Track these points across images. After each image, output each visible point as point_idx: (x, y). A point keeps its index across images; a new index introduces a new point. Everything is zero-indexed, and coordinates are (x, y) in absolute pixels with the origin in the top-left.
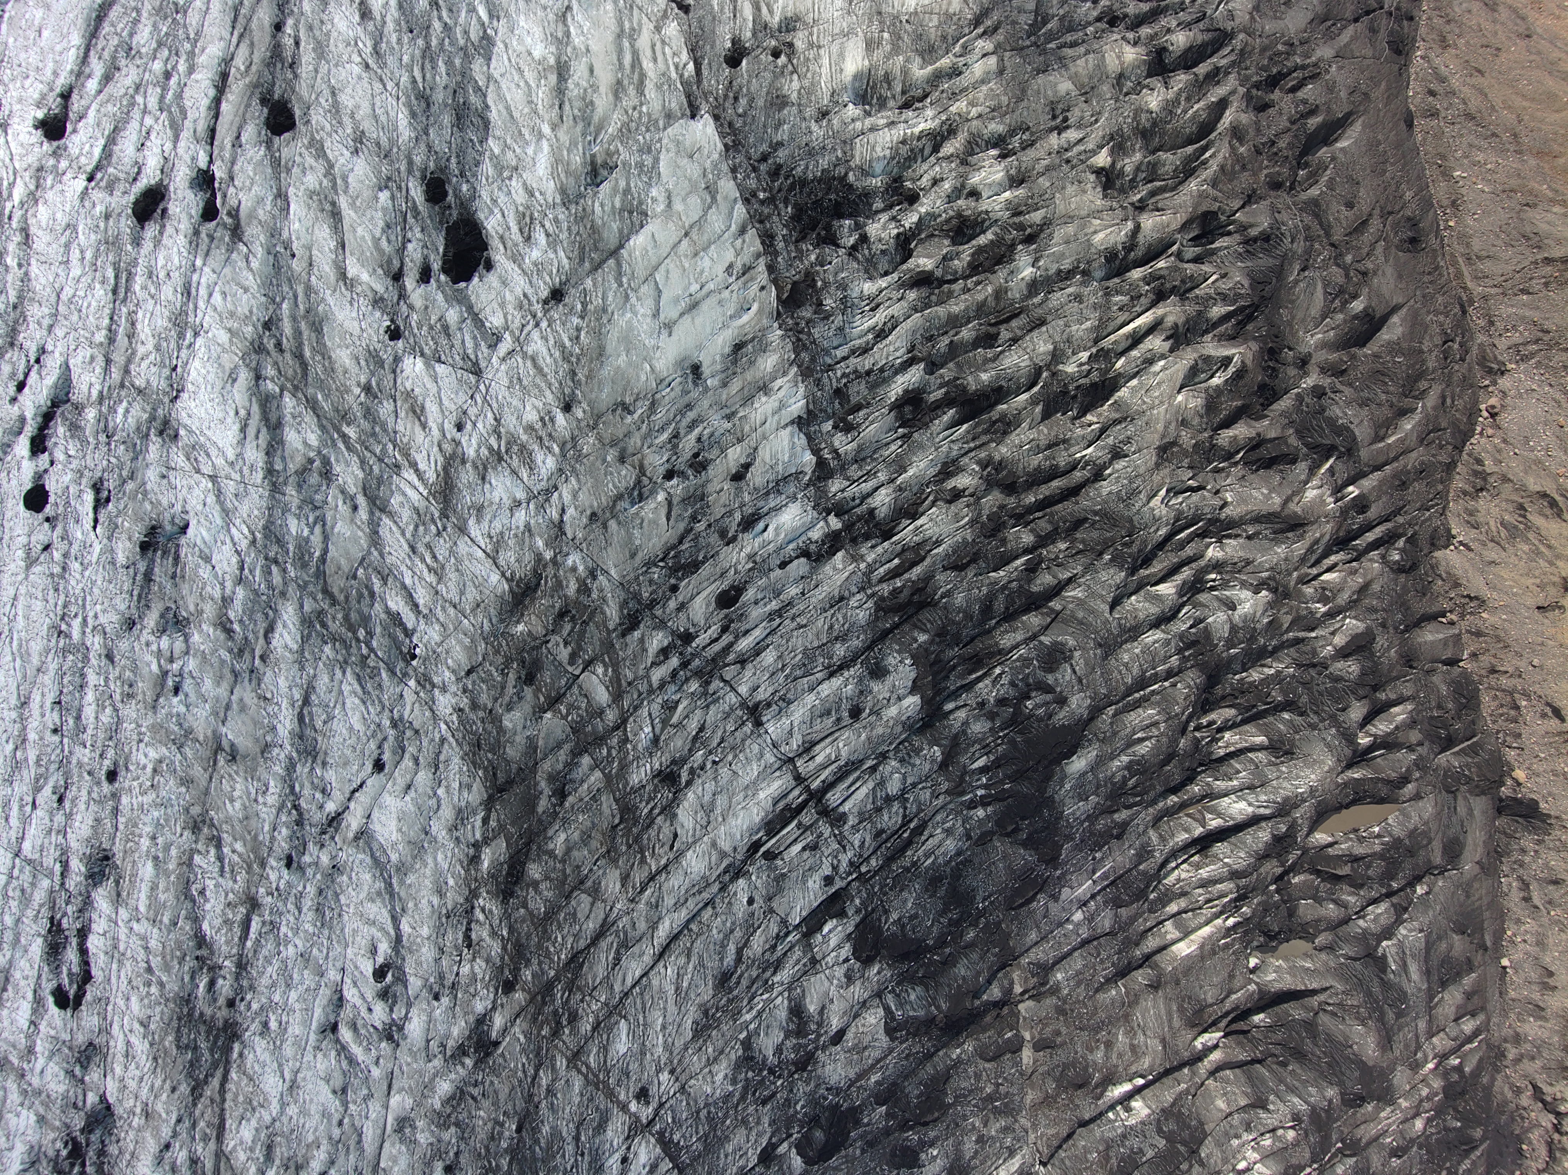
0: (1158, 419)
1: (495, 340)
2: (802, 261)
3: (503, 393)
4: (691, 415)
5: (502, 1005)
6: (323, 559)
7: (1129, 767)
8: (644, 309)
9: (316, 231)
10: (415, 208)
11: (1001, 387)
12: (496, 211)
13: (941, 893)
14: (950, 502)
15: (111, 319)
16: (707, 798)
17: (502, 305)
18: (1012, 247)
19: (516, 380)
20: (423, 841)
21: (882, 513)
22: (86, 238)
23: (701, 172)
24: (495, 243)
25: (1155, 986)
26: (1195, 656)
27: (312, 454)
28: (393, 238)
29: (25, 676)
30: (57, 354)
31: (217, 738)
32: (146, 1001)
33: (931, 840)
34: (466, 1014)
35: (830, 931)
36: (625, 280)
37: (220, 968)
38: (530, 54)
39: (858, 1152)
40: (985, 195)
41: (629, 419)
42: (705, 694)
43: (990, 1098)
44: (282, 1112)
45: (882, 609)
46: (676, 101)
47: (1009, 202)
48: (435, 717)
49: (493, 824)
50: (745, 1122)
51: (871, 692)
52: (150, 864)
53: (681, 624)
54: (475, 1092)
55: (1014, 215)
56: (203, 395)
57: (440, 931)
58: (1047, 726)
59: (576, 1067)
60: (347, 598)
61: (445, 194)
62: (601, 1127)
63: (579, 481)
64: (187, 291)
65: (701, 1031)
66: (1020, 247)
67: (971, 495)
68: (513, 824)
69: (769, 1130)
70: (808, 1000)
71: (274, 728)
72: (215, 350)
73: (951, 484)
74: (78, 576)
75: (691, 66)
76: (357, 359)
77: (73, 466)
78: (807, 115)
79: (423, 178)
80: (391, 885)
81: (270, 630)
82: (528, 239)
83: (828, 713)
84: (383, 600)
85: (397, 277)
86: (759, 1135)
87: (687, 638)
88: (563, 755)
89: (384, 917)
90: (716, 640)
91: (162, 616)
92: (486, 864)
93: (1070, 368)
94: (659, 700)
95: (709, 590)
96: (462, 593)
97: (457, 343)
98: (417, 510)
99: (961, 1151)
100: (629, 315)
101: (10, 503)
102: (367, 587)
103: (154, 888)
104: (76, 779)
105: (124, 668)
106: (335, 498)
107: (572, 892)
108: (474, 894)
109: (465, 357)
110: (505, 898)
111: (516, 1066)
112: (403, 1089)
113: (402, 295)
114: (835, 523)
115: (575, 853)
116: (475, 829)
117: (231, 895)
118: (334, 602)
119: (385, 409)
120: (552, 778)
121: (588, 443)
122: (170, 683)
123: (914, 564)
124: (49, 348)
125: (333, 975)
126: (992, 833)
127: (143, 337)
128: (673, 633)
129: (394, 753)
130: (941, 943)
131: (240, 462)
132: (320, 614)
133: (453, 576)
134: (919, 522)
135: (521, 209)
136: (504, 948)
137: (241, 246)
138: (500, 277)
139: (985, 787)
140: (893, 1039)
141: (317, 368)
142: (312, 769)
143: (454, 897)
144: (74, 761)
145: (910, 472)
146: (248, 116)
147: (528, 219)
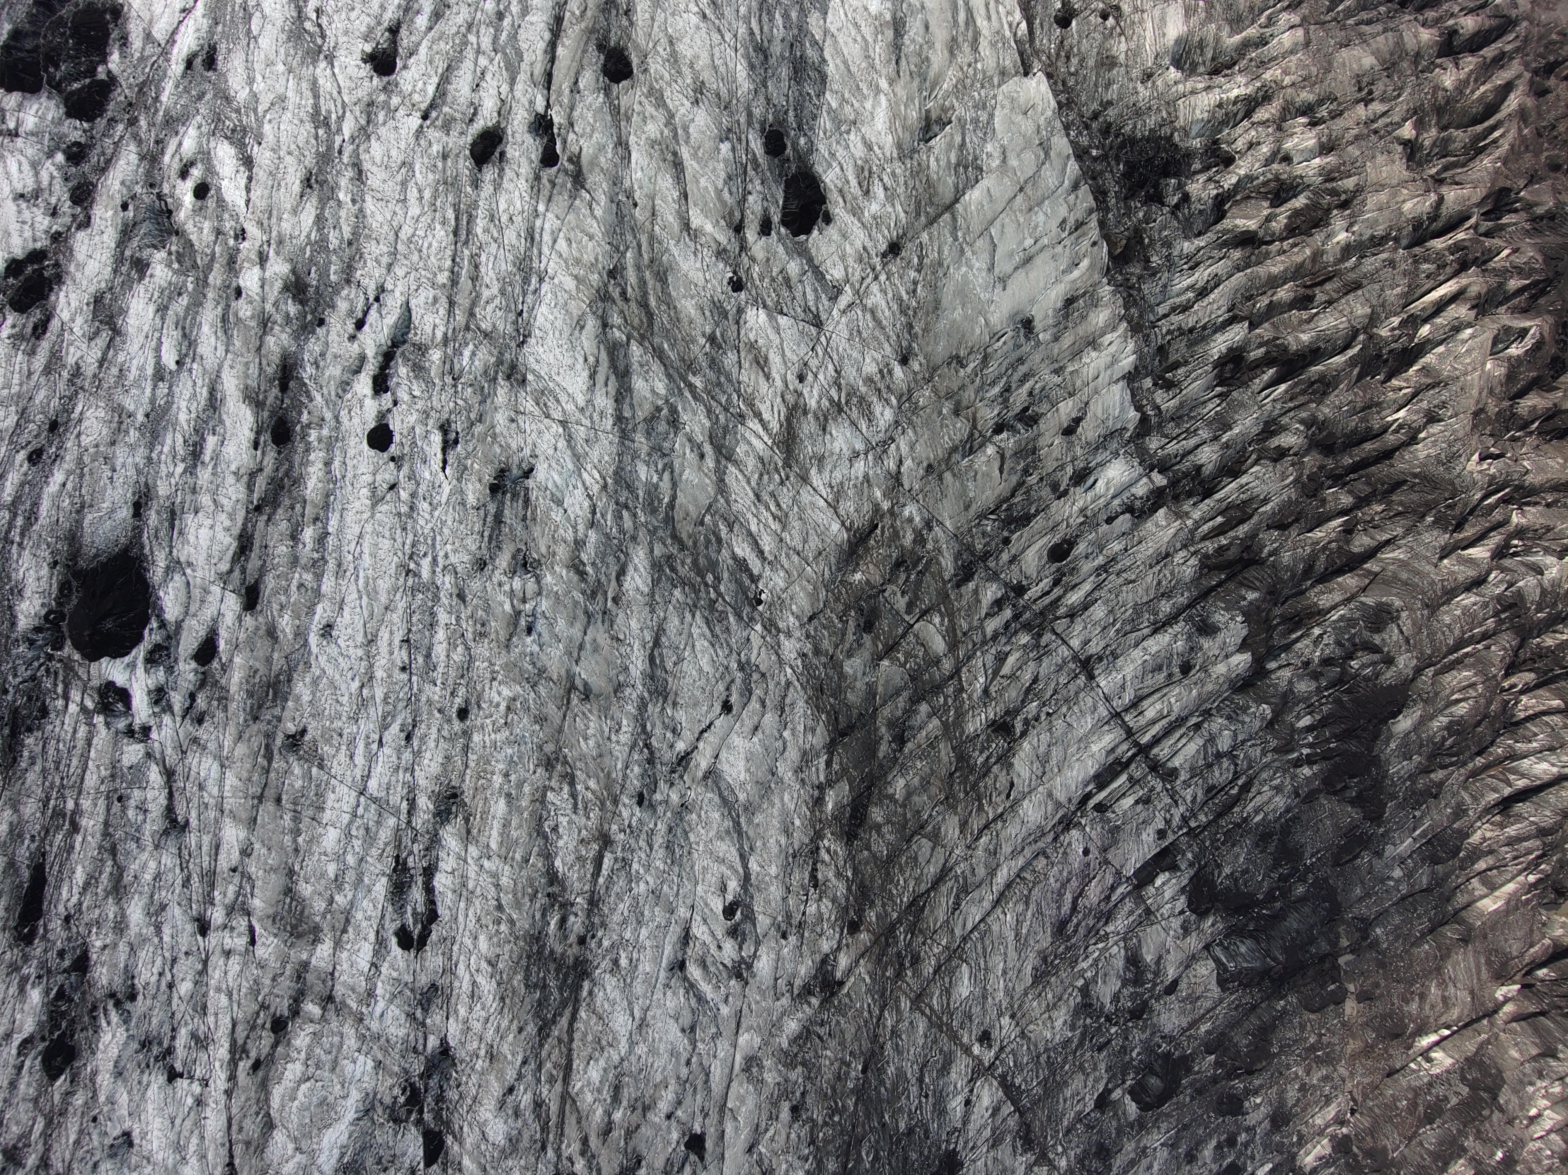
0: (1472, 385)
1: (835, 292)
2: (1130, 218)
3: (843, 345)
4: (1023, 369)
5: (847, 945)
6: (671, 505)
7: (1449, 727)
8: (979, 263)
9: (659, 181)
10: (755, 161)
11: (1319, 348)
12: (834, 164)
13: (1271, 849)
14: (1275, 461)
15: (453, 260)
16: (1042, 749)
17: (843, 258)
18: (1328, 211)
19: (855, 332)
20: (769, 781)
21: (1207, 470)
22: (422, 176)
23: (1035, 129)
24: (833, 196)
25: (1465, 940)
26: (1510, 619)
27: (660, 403)
28: (734, 190)
29: (372, 615)
30: (397, 294)
31: (570, 677)
32: (495, 940)
33: (1258, 798)
34: (813, 953)
35: (1164, 884)
36: (960, 234)
37: (572, 905)
38: (866, 9)
39: (1188, 1099)
40: (1295, 160)
41: (962, 372)
42: (1037, 646)
43: (1313, 1048)
44: (630, 1051)
45: (1207, 566)
46: (1010, 58)
47: (1322, 168)
48: (781, 661)
49: (836, 766)
50: (1081, 1068)
51: (1201, 649)
52: (502, 802)
53: (1014, 576)
54: (821, 1031)
55: (1326, 181)
56: (550, 340)
57: (787, 870)
58: (1375, 685)
59: (919, 1008)
60: (695, 543)
61: (784, 147)
62: (945, 1069)
63: (915, 432)
64: (530, 236)
65: (1040, 978)
66: (1335, 212)
67: (1295, 455)
68: (855, 768)
69: (1105, 1076)
70: (1144, 950)
71: (626, 669)
72: (562, 297)
73: (1274, 442)
74: (427, 516)
75: (1024, 25)
76: (702, 309)
77: (418, 407)
78: (1134, 76)
79: (763, 130)
80: (739, 824)
81: (621, 573)
82: (867, 192)
83: (1160, 668)
84: (730, 547)
85: (738, 229)
86: (1097, 1080)
87: (1020, 590)
88: (901, 702)
89: (733, 855)
90: (1048, 593)
91: (514, 557)
92: (830, 806)
93: (1384, 332)
94: (993, 651)
95: (1040, 543)
96: (805, 541)
97: (798, 295)
98: (761, 459)
99: (1285, 1099)
100: (964, 269)
101: (353, 441)
102: (714, 533)
103: (506, 824)
104: (425, 717)
105: (476, 607)
106: (683, 445)
107: (912, 836)
108: (818, 835)
109: (806, 309)
110: (849, 840)
111: (862, 1006)
112: (752, 1027)
113: (743, 247)
114: (1160, 480)
115: (916, 799)
116: (819, 771)
117: (584, 832)
118: (683, 547)
119: (730, 359)
120: (891, 724)
121: (924, 396)
122: (523, 623)
123: (1242, 521)
124: (389, 286)
125: (683, 912)
126: (1318, 791)
127: (487, 280)
128: (1006, 585)
129: (742, 695)
130: (1270, 898)
131: (591, 408)
132: (669, 558)
133: (796, 524)
134: (1244, 479)
135: (859, 162)
136: (849, 889)
137: (583, 193)
138: (840, 230)
139: (1310, 745)
140: (1223, 991)
141: (662, 318)
142: (663, 709)
143: (800, 838)
144: (424, 699)
145: (1236, 430)
146: (585, 62)
147: (866, 173)
